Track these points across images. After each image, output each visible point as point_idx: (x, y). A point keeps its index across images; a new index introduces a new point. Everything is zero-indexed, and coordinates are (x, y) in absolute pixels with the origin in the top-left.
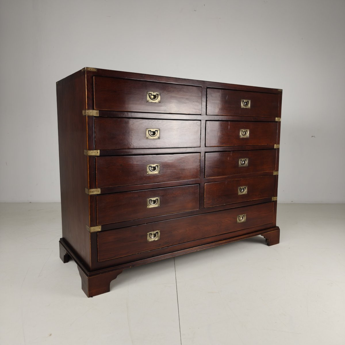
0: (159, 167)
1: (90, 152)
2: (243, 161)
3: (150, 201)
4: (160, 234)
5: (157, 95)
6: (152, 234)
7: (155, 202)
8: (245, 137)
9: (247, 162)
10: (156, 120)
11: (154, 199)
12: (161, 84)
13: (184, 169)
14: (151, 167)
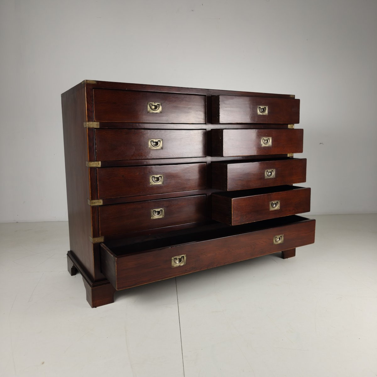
0: (162, 177)
1: (91, 163)
2: (270, 172)
3: (154, 213)
4: (187, 258)
5: (158, 105)
6: (177, 258)
7: (159, 213)
8: (267, 145)
9: (274, 173)
10: (159, 131)
11: (159, 210)
12: (162, 94)
13: (189, 180)
14: (155, 178)
